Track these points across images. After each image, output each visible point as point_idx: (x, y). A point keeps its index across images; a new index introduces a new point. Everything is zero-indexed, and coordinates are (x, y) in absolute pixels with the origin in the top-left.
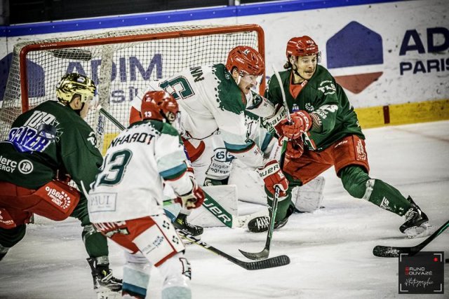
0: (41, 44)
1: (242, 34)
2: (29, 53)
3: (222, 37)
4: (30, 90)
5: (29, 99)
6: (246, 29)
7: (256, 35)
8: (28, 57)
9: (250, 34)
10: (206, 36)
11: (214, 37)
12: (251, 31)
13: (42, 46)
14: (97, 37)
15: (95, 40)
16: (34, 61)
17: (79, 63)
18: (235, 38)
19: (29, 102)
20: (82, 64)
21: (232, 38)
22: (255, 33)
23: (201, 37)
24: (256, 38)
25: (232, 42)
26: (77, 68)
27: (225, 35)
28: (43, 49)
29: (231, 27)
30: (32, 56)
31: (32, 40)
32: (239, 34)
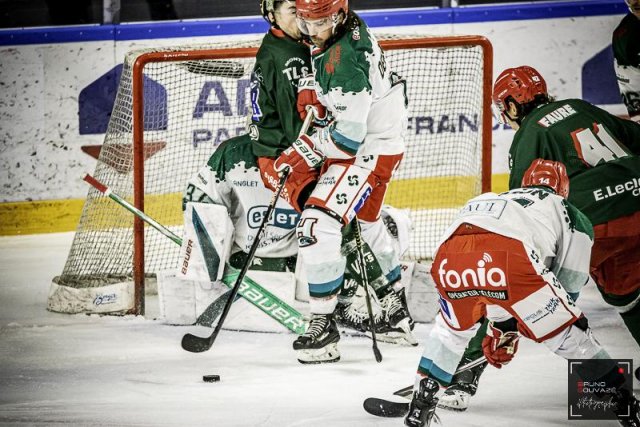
0: (166, 53)
1: (460, 49)
2: (146, 66)
3: (431, 52)
4: (146, 120)
5: (145, 133)
6: (466, 43)
7: (481, 51)
8: (145, 71)
9: (473, 49)
10: (407, 50)
11: (418, 52)
12: (474, 46)
13: (166, 56)
14: (247, 45)
15: (244, 49)
16: (154, 78)
17: (219, 84)
18: (451, 54)
19: (145, 138)
20: (224, 85)
21: (446, 55)
22: (479, 48)
23: (401, 51)
24: (480, 56)
25: (445, 61)
26: (217, 91)
27: (435, 50)
28: (168, 59)
29: (445, 39)
30: (151, 70)
31: (152, 47)
32: (456, 49)
